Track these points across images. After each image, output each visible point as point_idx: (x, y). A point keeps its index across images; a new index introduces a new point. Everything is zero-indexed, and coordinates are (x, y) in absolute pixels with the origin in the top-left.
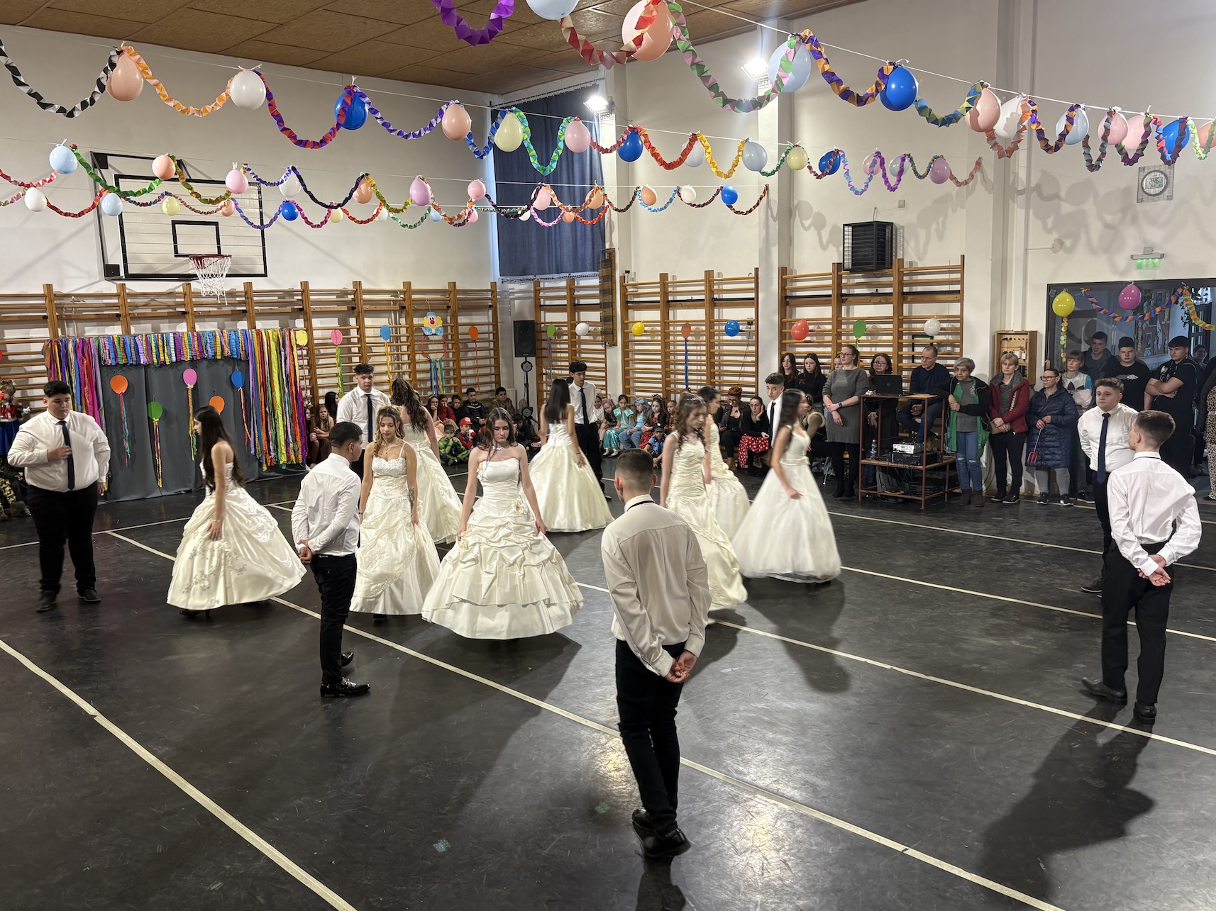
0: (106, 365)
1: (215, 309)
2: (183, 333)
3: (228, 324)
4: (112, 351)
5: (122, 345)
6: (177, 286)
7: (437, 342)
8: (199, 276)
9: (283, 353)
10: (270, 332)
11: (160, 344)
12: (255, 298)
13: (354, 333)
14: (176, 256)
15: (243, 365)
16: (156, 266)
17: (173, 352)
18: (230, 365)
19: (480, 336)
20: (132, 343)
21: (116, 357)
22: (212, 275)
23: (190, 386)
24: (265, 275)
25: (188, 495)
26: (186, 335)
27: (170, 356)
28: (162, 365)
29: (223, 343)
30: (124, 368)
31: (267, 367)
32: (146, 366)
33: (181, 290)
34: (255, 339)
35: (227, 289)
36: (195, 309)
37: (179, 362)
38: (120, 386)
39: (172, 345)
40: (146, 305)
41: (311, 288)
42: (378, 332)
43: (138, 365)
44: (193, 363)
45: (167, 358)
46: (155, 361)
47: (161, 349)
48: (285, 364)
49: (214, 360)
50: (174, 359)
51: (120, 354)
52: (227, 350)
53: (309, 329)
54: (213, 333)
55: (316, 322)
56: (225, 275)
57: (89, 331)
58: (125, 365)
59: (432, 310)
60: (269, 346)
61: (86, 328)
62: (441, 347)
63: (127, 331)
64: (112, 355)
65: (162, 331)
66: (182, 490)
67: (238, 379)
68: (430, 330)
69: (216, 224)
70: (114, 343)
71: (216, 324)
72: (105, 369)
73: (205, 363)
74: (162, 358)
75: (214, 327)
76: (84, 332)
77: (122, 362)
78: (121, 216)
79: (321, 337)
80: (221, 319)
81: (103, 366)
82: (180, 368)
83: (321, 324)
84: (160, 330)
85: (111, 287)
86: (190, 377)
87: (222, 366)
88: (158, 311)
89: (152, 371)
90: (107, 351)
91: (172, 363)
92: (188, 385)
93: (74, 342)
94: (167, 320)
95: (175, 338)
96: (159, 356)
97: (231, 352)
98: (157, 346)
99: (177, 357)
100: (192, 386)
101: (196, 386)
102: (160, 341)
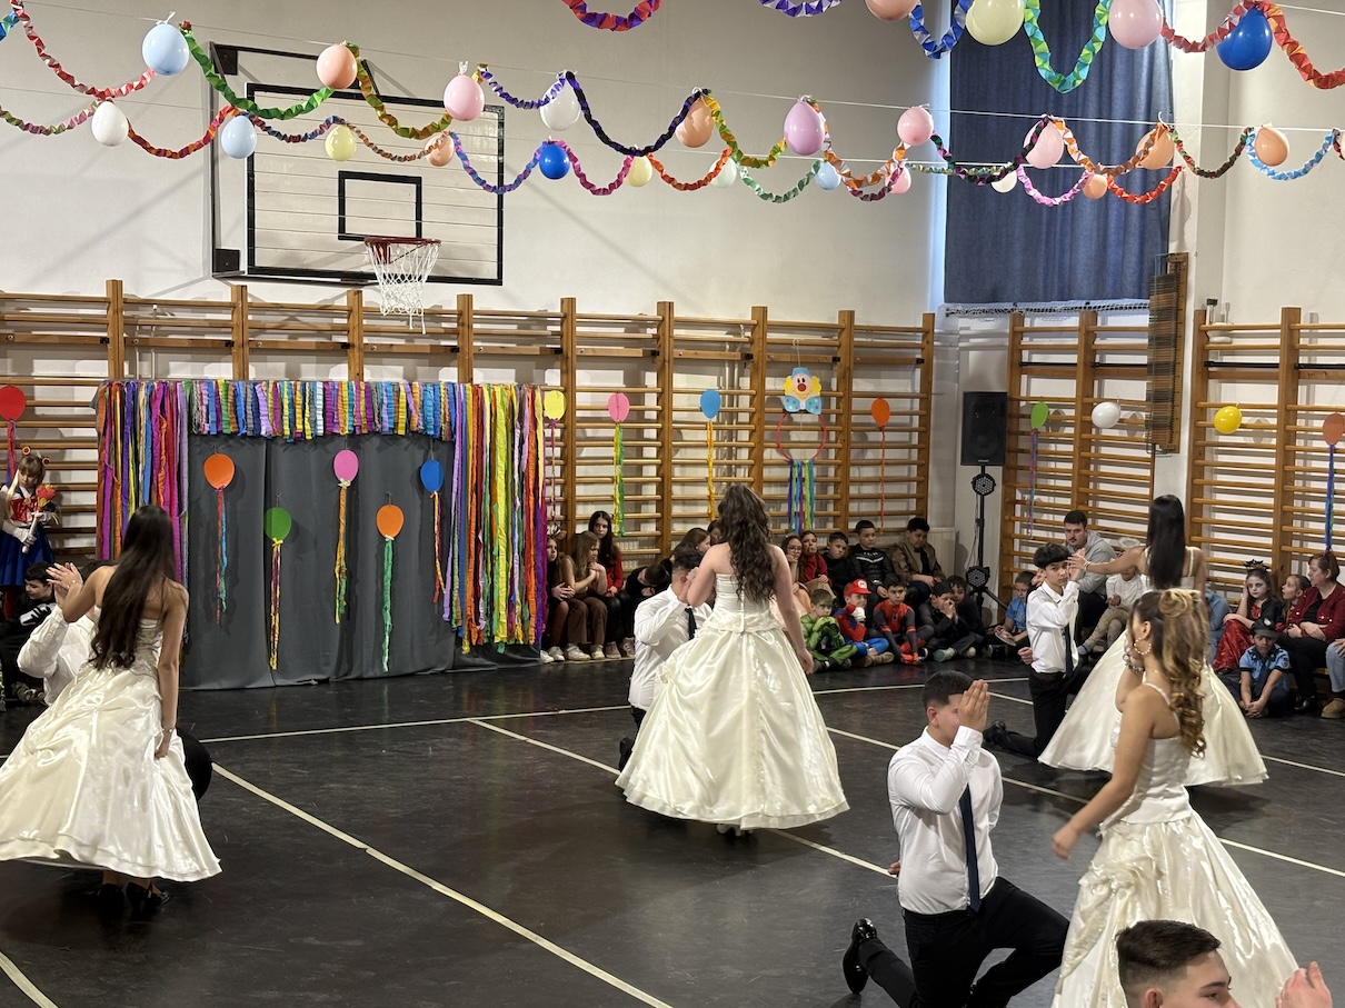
0: (200, 435)
1: (402, 342)
2: (340, 384)
3: (423, 371)
4: (212, 408)
5: (231, 398)
6: (337, 296)
7: (807, 427)
8: (380, 279)
9: (517, 431)
10: (498, 390)
11: (299, 399)
12: (475, 326)
13: (651, 401)
14: (340, 238)
15: (444, 448)
16: (304, 254)
17: (320, 417)
18: (420, 447)
19: (893, 419)
20: (250, 395)
21: (218, 421)
22: (403, 277)
23: (345, 484)
24: (498, 282)
25: (322, 688)
26: (345, 387)
27: (314, 423)
28: (299, 439)
29: (411, 407)
30: (231, 442)
31: (486, 455)
32: (271, 440)
33: (343, 302)
34: (470, 402)
35: (427, 305)
36: (366, 340)
37: (330, 435)
38: (221, 475)
39: (319, 403)
40: (279, 328)
41: (579, 311)
42: (696, 401)
43: (257, 437)
45: (308, 427)
46: (287, 432)
47: (299, 411)
48: (521, 452)
49: (392, 436)
50: (320, 431)
51: (226, 414)
52: (416, 419)
53: (569, 390)
54: (396, 388)
55: (583, 377)
56: (425, 279)
57: (177, 369)
58: (232, 435)
59: (803, 364)
60: (494, 415)
61: (172, 364)
62: (814, 436)
63: (242, 373)
64: (212, 417)
65: (304, 378)
66: (312, 678)
67: (432, 474)
68: (795, 402)
69: (417, 181)
70: (217, 394)
71: (400, 369)
72: (197, 441)
73: (376, 441)
74: (299, 427)
75: (396, 375)
76: (168, 372)
77: (228, 429)
78: (251, 159)
79: (588, 404)
80: (410, 362)
81: (195, 435)
82: (330, 447)
83: (592, 379)
84: (299, 373)
85: (222, 291)
86: (346, 466)
87: (406, 449)
88: (301, 340)
89: (279, 450)
90: (204, 407)
91: (316, 437)
92: (342, 480)
93: (150, 388)
94: (314, 357)
95: (326, 392)
96: (293, 423)
97: (426, 424)
98: (291, 405)
99: (326, 427)
100: (348, 484)
101: (354, 484)
102: (299, 395)
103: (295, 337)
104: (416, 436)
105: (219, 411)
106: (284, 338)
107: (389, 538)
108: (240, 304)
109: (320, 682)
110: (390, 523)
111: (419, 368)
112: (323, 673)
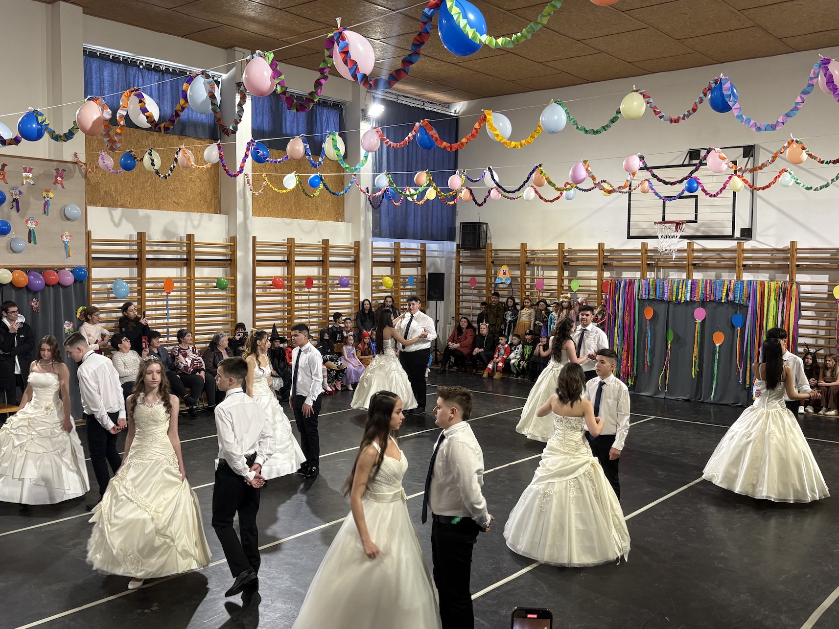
0: (642, 299)
3: (779, 276)
4: (647, 289)
5: (654, 285)
9: (781, 303)
11: (680, 287)
17: (689, 294)
18: (733, 308)
20: (662, 285)
21: (649, 294)
23: (698, 321)
25: (686, 403)
27: (686, 296)
28: (679, 303)
30: (654, 302)
32: (669, 302)
34: (758, 289)
37: (693, 301)
38: (649, 314)
39: (689, 288)
43: (663, 301)
44: (703, 303)
45: (683, 298)
46: (674, 299)
47: (680, 291)
48: (782, 312)
50: (688, 299)
51: (651, 293)
52: (731, 297)
57: (672, 275)
58: (654, 300)
60: (769, 295)
64: (647, 293)
66: (681, 398)
67: (737, 320)
69: (696, 197)
70: (649, 284)
71: (768, 275)
72: (641, 302)
73: (714, 304)
74: (679, 297)
77: (652, 297)
80: (772, 272)
81: (640, 299)
82: (692, 306)
86: (700, 314)
87: (727, 308)
88: (722, 263)
89: (671, 305)
90: (644, 290)
91: (686, 302)
93: (625, 281)
94: (728, 270)
95: (692, 284)
96: (677, 295)
97: (735, 298)
98: (678, 288)
99: (691, 298)
100: (700, 321)
101: (703, 322)
102: (681, 284)
103: (720, 261)
104: (731, 303)
105: (649, 290)
106: (715, 262)
107: (718, 345)
108: (690, 249)
109: (685, 400)
110: (719, 340)
111: (777, 275)
112: (686, 397)
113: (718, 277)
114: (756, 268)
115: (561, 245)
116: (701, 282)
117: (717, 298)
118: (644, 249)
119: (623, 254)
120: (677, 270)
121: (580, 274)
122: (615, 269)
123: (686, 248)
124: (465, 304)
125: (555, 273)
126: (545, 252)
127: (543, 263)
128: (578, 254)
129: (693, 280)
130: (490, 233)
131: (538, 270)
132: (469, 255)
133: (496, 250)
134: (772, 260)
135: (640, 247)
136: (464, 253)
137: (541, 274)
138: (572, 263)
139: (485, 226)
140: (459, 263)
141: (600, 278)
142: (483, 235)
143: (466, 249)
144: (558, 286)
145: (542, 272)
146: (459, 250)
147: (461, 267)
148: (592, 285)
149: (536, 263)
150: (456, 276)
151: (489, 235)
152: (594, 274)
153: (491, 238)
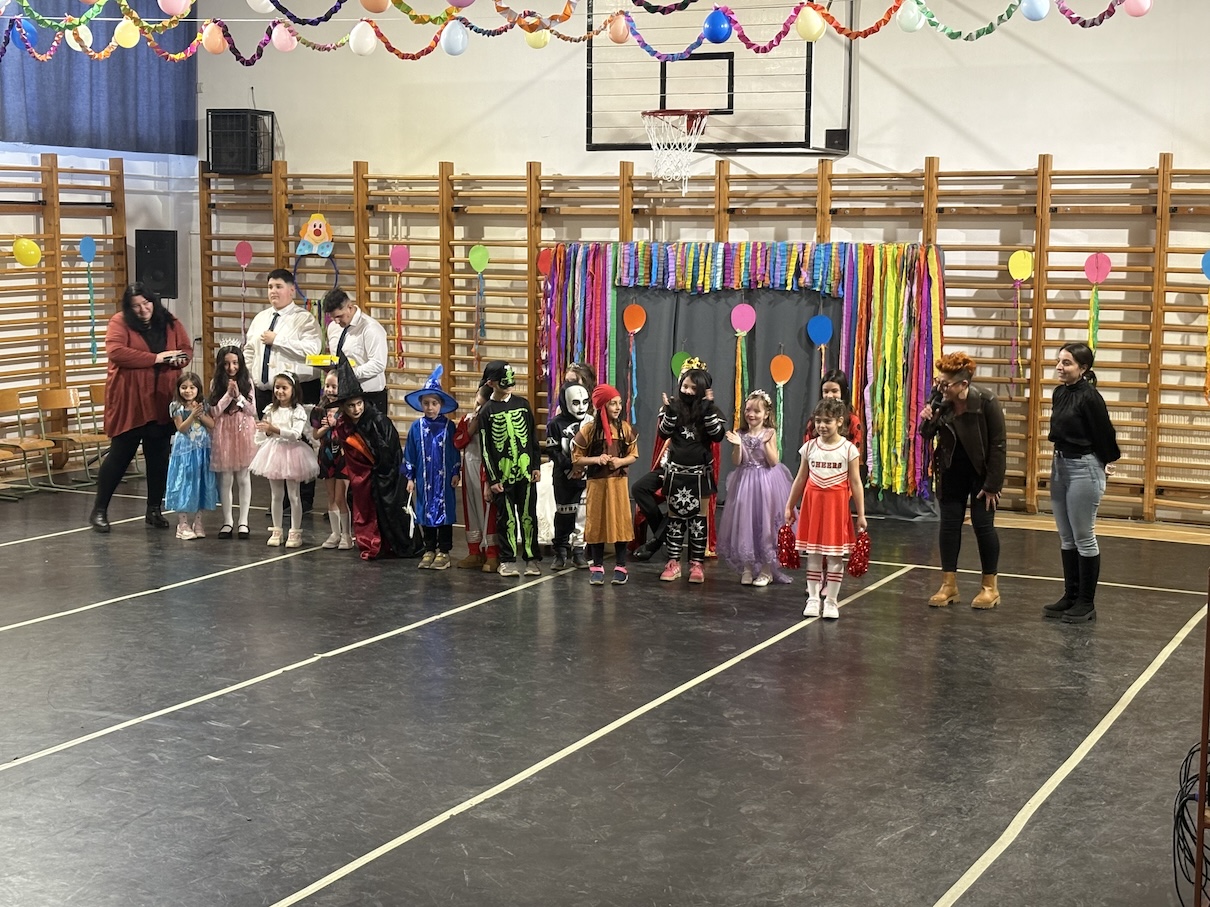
0: (621, 286)
2: (740, 245)
4: (632, 265)
5: (647, 257)
8: (654, 147)
11: (702, 259)
17: (719, 274)
18: (811, 303)
20: (663, 255)
21: (636, 275)
23: (742, 334)
27: (713, 278)
28: (698, 294)
32: (678, 292)
34: (861, 259)
37: (726, 291)
38: (636, 322)
39: (720, 263)
40: (769, 196)
42: (1203, 261)
43: (663, 290)
44: (750, 293)
45: (707, 283)
46: (689, 287)
47: (701, 268)
49: (782, 291)
50: (718, 285)
51: (641, 274)
52: (805, 279)
53: (1040, 251)
56: (693, 147)
57: (685, 234)
58: (646, 288)
60: (883, 273)
64: (632, 271)
67: (820, 329)
70: (636, 253)
73: (771, 296)
74: (700, 282)
77: (643, 283)
80: (891, 224)
82: (730, 300)
86: (743, 318)
87: (799, 301)
88: (788, 206)
89: (683, 301)
90: (626, 267)
91: (713, 291)
92: (738, 330)
93: (586, 248)
94: (800, 222)
95: (726, 252)
96: (695, 278)
97: (814, 281)
98: (696, 263)
99: (724, 282)
100: (744, 334)
101: (752, 334)
102: (703, 254)
104: (806, 292)
105: (636, 268)
106: (773, 206)
107: (780, 384)
108: (723, 178)
110: (781, 371)
111: (899, 230)
113: (780, 237)
114: (858, 217)
115: (445, 167)
116: (743, 248)
117: (778, 282)
118: (627, 177)
119: (582, 188)
120: (695, 223)
121: (491, 233)
122: (565, 222)
123: (713, 173)
124: (227, 307)
125: (434, 232)
126: (410, 182)
127: (407, 208)
128: (485, 188)
129: (727, 244)
130: (280, 135)
131: (395, 224)
132: (232, 188)
133: (297, 178)
134: (891, 198)
135: (617, 173)
136: (220, 185)
137: (404, 234)
138: (471, 209)
139: (267, 120)
140: (208, 209)
141: (533, 243)
142: (264, 140)
143: (224, 174)
144: (441, 261)
145: (404, 228)
146: (207, 175)
147: (214, 217)
148: (516, 258)
149: (390, 208)
150: (203, 239)
151: (277, 142)
152: (521, 233)
153: (283, 148)
